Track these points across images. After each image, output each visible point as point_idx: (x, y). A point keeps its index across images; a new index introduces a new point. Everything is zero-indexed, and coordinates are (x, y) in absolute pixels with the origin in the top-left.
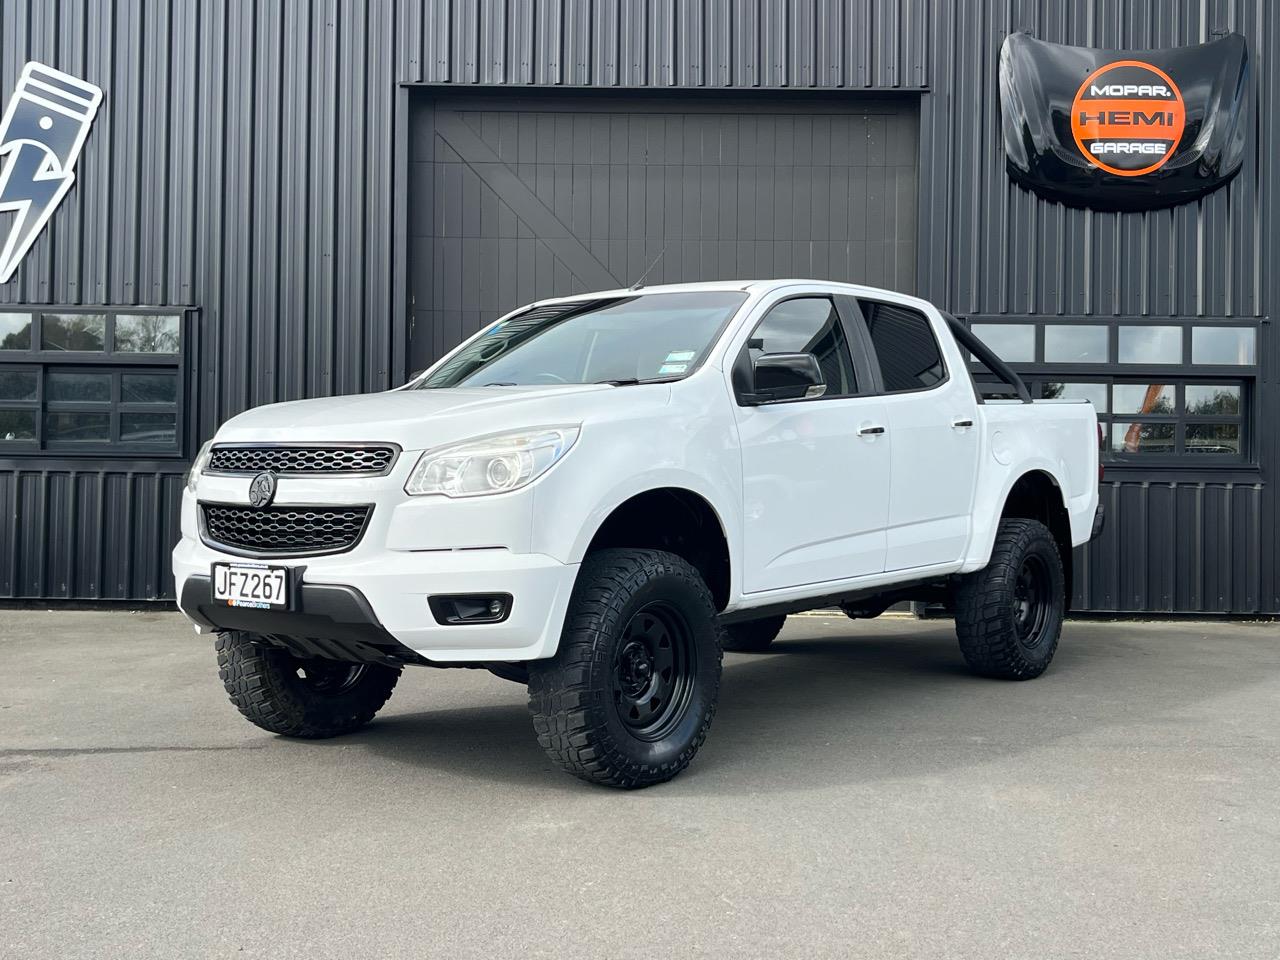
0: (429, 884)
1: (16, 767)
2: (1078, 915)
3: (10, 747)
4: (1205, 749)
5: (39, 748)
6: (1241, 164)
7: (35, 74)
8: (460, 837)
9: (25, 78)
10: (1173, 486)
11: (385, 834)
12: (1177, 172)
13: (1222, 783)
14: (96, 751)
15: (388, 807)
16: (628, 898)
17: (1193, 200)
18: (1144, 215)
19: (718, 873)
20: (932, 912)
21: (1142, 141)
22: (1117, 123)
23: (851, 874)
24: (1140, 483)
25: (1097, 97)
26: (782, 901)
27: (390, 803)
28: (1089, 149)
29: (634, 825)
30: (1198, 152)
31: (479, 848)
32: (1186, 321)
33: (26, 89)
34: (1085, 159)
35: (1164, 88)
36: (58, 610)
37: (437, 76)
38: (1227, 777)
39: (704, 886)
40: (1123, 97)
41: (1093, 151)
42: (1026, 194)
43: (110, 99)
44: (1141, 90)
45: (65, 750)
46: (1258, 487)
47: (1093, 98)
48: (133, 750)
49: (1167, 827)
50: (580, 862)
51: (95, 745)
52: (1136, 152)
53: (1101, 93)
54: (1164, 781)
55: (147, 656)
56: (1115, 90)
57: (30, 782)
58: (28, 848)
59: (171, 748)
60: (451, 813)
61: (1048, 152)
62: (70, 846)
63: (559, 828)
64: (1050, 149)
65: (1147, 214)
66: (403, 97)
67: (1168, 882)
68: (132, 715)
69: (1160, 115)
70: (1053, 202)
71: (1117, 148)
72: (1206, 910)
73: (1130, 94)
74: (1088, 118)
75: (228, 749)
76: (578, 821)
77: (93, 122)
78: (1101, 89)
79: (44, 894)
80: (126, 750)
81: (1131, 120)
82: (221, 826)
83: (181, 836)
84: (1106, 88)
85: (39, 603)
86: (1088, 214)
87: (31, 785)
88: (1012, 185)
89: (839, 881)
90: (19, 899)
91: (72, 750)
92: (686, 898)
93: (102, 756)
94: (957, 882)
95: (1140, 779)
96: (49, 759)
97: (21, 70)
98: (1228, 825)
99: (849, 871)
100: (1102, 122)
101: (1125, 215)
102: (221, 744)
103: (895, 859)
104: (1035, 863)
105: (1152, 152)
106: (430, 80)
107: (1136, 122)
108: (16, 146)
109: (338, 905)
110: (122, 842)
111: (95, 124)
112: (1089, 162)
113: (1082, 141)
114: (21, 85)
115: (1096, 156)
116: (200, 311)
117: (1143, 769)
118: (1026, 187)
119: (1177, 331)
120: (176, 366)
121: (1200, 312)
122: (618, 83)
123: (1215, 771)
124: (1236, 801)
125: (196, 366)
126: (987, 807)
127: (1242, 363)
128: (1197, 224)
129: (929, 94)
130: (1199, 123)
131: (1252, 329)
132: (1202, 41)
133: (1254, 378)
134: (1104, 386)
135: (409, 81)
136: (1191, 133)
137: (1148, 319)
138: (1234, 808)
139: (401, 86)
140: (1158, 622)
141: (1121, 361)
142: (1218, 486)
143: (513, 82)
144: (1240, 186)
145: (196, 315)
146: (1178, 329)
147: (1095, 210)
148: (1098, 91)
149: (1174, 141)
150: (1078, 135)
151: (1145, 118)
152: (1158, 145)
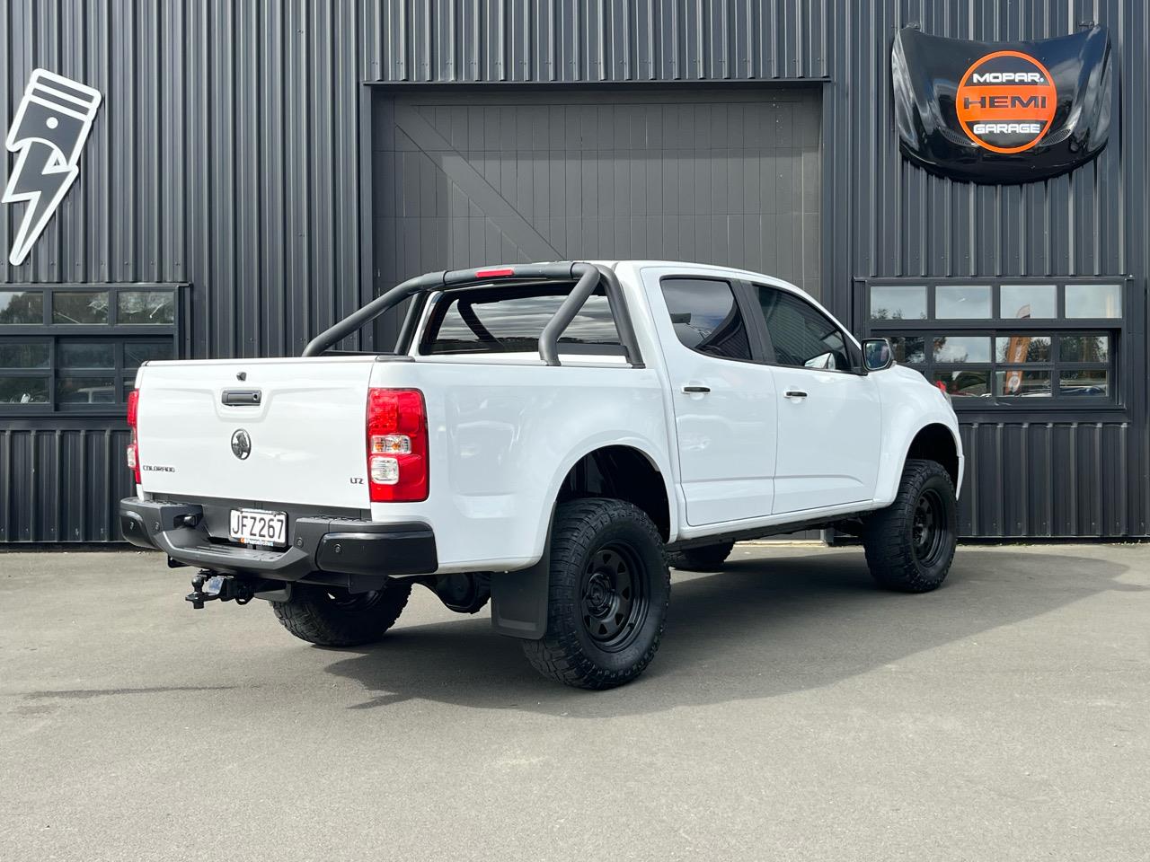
0: (419, 823)
1: (47, 709)
2: (999, 846)
3: (39, 689)
4: (1093, 673)
5: (64, 690)
6: (1107, 140)
7: (41, 80)
8: (443, 774)
9: (33, 84)
10: (1050, 426)
11: (376, 772)
12: (1048, 149)
13: (1111, 708)
14: (115, 692)
15: (377, 745)
16: (597, 835)
17: (1065, 173)
18: (1021, 187)
19: (675, 808)
20: (868, 844)
21: (1019, 122)
22: (997, 107)
23: (793, 807)
24: (1021, 424)
25: (979, 83)
26: (735, 835)
27: (378, 742)
28: (972, 130)
29: (596, 760)
30: (1069, 131)
31: (461, 786)
32: (1058, 278)
33: (33, 94)
34: (970, 139)
35: (1038, 75)
36: (72, 552)
37: (398, 75)
38: (1116, 701)
39: (663, 821)
40: (1002, 84)
41: (975, 132)
42: (916, 170)
43: (108, 102)
44: (1018, 77)
45: (89, 691)
46: (1124, 426)
47: (975, 84)
48: (147, 690)
49: (1069, 753)
50: (552, 799)
51: (114, 686)
52: (1014, 132)
53: (982, 80)
54: (1060, 707)
55: (153, 595)
56: (995, 78)
57: (60, 725)
58: (62, 792)
59: (182, 688)
60: (433, 750)
61: (936, 131)
62: (98, 789)
63: (530, 764)
64: (938, 130)
65: (1024, 186)
66: (366, 95)
67: (1075, 809)
68: (145, 655)
69: (1034, 98)
70: (940, 177)
71: (997, 129)
72: (1112, 838)
73: (1007, 81)
74: (971, 103)
75: (231, 688)
76: (547, 757)
77: (93, 122)
78: (982, 76)
79: (79, 840)
80: (141, 691)
81: (1009, 104)
82: (230, 766)
83: (197, 778)
84: (987, 75)
85: (56, 546)
86: (972, 187)
87: (60, 728)
88: (905, 163)
89: (783, 813)
90: (57, 846)
91: (94, 691)
92: (648, 833)
93: (121, 696)
94: (887, 813)
95: (1039, 705)
96: (75, 701)
97: (29, 76)
98: (1122, 751)
99: (790, 804)
100: (983, 106)
101: (1004, 187)
102: (225, 684)
103: (831, 791)
104: (955, 793)
105: (1028, 132)
106: (390, 79)
107: (1014, 105)
108: (26, 144)
109: (340, 846)
110: (145, 784)
111: (96, 123)
112: (973, 141)
113: (966, 123)
114: (29, 90)
115: (979, 136)
116: (192, 286)
117: (1041, 695)
118: (917, 165)
119: (1052, 290)
120: (172, 336)
121: (1071, 272)
122: (556, 79)
123: (1105, 696)
124: (1126, 726)
125: (188, 336)
126: (906, 736)
127: (1108, 317)
128: (1068, 195)
129: (830, 84)
130: (1070, 104)
131: (1118, 286)
132: (1071, 32)
133: (1119, 330)
134: (988, 339)
135: (371, 80)
136: (1062, 114)
137: (1029, 278)
138: (1126, 733)
139: (365, 85)
140: (1039, 546)
141: (1002, 317)
142: (1089, 425)
143: (463, 80)
144: (1105, 160)
145: (188, 291)
146: (1053, 288)
147: (978, 184)
148: (979, 78)
149: (1047, 122)
150: (962, 116)
151: (1021, 102)
152: (1032, 125)
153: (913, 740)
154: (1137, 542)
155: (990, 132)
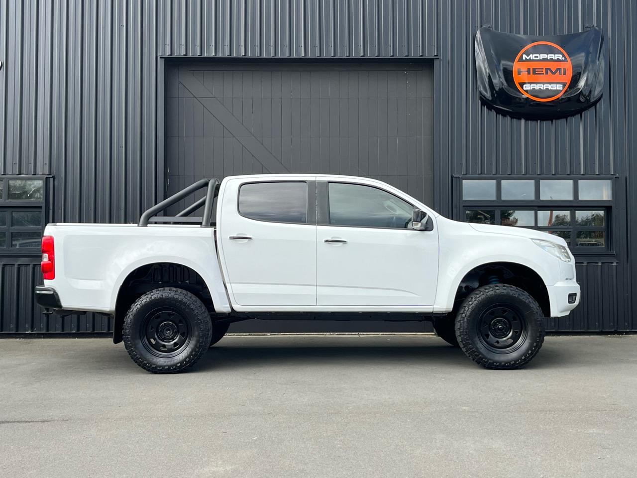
4: (590, 413)
6: (602, 95)
12: (569, 99)
13: (599, 434)
17: (578, 114)
18: (552, 122)
21: (550, 83)
22: (537, 74)
25: (526, 60)
28: (522, 88)
30: (580, 89)
32: (575, 176)
34: (521, 93)
35: (561, 55)
37: (179, 52)
38: (602, 430)
40: (539, 60)
41: (524, 89)
42: (490, 111)
43: (5, 67)
44: (549, 57)
46: (615, 264)
47: (524, 61)
49: (570, 463)
52: (547, 89)
53: (528, 58)
54: (567, 433)
56: (535, 57)
59: (17, 422)
61: (501, 90)
63: (224, 471)
64: (502, 87)
65: (554, 121)
66: (161, 63)
69: (559, 69)
70: (504, 116)
71: (537, 87)
73: (543, 58)
74: (522, 72)
75: (49, 421)
76: (237, 466)
78: (528, 56)
81: (544, 72)
84: (531, 55)
86: (523, 121)
88: (483, 107)
95: (554, 432)
98: (604, 461)
100: (529, 73)
101: (542, 122)
102: (46, 419)
105: (555, 89)
106: (176, 54)
107: (547, 73)
112: (523, 94)
113: (519, 83)
115: (527, 91)
116: (54, 178)
117: (556, 426)
118: (490, 108)
119: (570, 183)
120: (41, 207)
121: (582, 172)
122: (275, 55)
123: (596, 427)
124: (608, 446)
125: (51, 207)
126: (469, 452)
127: (605, 199)
128: (580, 126)
129: (438, 60)
130: (579, 74)
131: (610, 181)
132: (580, 31)
133: (611, 207)
134: (533, 212)
135: (164, 55)
136: (575, 79)
137: (556, 176)
138: (607, 450)
139: (160, 57)
140: (565, 337)
141: (541, 199)
142: (594, 264)
143: (220, 55)
144: (602, 106)
145: (51, 180)
146: (571, 182)
147: (527, 119)
148: (526, 57)
149: (567, 83)
150: (517, 80)
151: (551, 71)
152: (558, 85)
153: (472, 454)
154: (623, 334)
155: (533, 89)
